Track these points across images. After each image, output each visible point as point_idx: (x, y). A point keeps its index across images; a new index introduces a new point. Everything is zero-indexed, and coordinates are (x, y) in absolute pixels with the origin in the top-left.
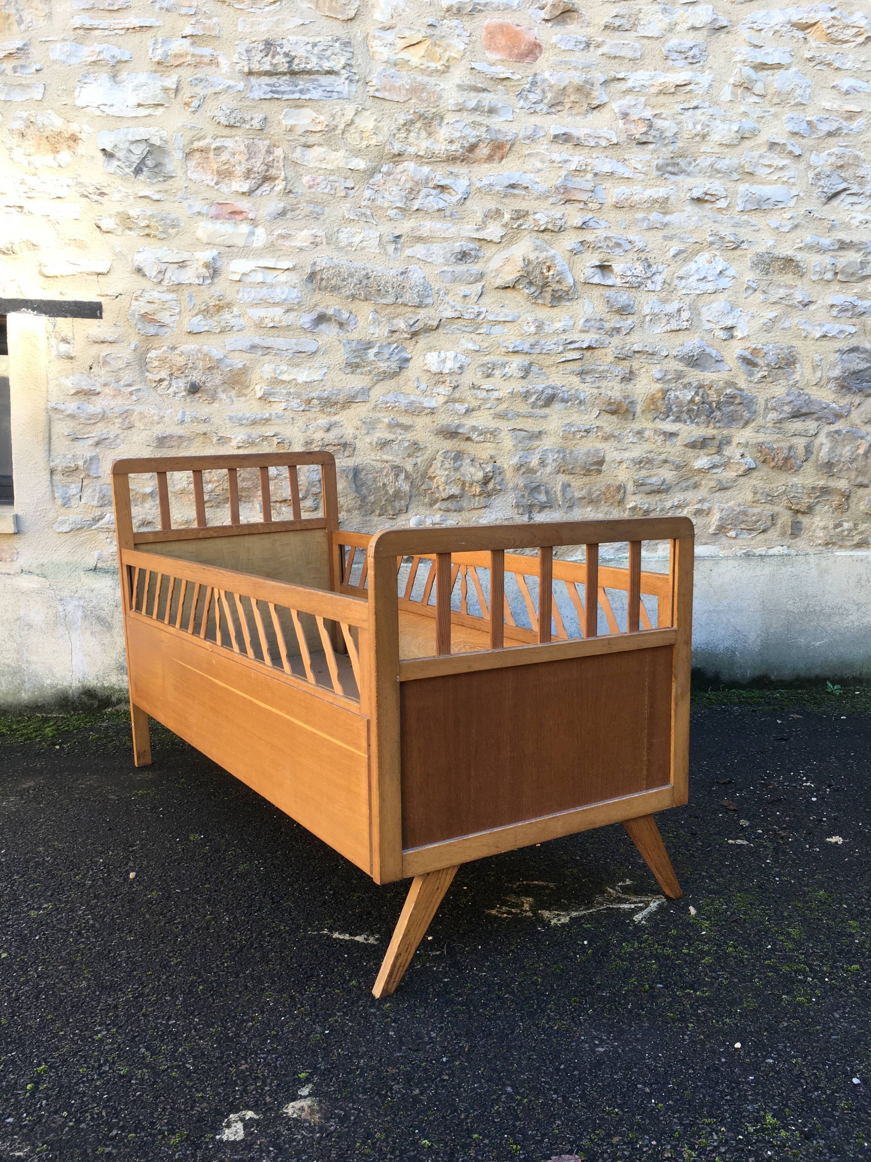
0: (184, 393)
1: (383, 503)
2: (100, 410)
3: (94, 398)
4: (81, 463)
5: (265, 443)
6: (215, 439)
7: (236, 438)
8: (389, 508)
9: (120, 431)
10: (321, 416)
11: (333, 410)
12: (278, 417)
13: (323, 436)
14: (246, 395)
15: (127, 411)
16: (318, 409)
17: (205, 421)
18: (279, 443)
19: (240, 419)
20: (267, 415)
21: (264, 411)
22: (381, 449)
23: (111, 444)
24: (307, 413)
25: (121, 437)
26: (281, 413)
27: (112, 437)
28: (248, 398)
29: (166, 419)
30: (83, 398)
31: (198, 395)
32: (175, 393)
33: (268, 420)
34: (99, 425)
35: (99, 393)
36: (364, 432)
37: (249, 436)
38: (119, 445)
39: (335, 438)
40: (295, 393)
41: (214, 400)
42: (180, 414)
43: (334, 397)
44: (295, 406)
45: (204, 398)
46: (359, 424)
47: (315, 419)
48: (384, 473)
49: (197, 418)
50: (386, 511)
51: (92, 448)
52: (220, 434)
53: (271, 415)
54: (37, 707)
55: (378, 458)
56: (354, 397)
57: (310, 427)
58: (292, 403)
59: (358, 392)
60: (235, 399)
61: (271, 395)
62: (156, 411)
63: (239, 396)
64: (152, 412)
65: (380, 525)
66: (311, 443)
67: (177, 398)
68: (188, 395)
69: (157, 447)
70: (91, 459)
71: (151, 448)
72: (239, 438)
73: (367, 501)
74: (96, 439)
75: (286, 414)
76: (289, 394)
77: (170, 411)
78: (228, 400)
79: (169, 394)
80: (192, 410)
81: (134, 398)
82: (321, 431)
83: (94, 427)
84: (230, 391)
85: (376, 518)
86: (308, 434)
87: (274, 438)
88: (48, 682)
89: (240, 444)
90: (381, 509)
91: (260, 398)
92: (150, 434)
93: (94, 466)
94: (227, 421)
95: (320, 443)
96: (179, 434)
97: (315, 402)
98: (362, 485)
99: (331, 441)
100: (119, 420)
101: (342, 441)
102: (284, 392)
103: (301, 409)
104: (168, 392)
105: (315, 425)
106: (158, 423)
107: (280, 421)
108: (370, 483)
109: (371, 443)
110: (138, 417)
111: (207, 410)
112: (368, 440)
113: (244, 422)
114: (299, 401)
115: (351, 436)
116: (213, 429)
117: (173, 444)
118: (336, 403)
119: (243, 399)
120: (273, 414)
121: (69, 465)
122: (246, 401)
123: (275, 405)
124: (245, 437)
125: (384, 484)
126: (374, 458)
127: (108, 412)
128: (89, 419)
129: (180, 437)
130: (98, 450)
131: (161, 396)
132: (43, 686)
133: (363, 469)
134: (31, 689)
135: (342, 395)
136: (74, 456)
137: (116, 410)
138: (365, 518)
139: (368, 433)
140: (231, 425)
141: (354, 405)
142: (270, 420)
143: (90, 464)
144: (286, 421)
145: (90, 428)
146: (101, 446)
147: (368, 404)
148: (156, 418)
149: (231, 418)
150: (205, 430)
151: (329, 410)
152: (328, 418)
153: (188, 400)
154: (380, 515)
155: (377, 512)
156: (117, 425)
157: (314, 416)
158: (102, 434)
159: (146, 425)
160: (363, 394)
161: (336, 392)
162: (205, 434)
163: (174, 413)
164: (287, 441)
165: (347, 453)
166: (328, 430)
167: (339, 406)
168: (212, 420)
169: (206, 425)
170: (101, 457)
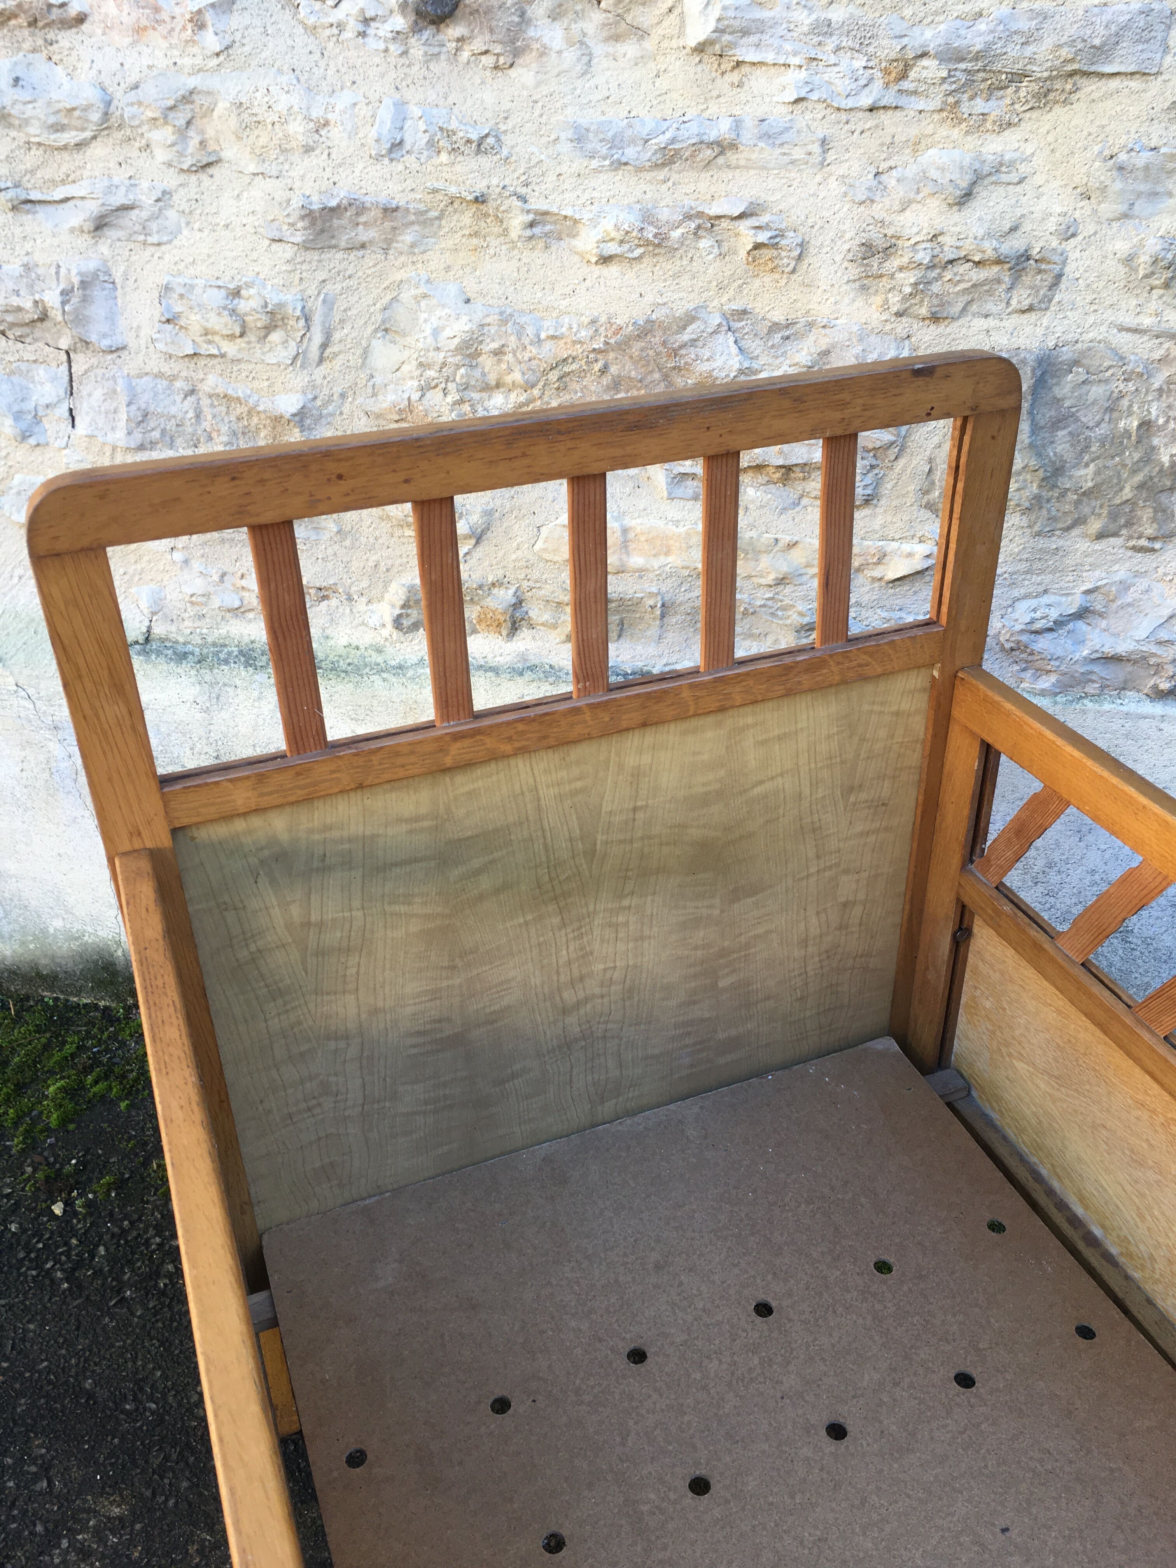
0: (400, 22)
1: (1127, 493)
2: (90, 95)
3: (65, 39)
4: (52, 298)
5: (705, 243)
6: (517, 222)
7: (594, 222)
8: (1146, 514)
9: (171, 180)
10: (943, 131)
11: (996, 108)
12: (766, 136)
13: (939, 223)
14: (641, 33)
15: (188, 98)
16: (936, 104)
17: (480, 146)
18: (757, 246)
19: (616, 142)
20: (722, 129)
21: (713, 109)
22: (1167, 286)
23: (145, 230)
24: (885, 117)
25: (180, 199)
26: (779, 114)
27: (147, 200)
28: (649, 45)
29: (336, 134)
30: (28, 39)
31: (454, 31)
32: (367, 21)
33: (723, 147)
34: (98, 150)
35: (81, 19)
36: (1108, 209)
37: (648, 217)
38: (175, 233)
39: (989, 235)
40: (851, 28)
41: (517, 53)
42: (385, 114)
43: (1013, 50)
44: (843, 85)
45: (478, 45)
46: (1100, 172)
47: (916, 146)
48: (1157, 382)
49: (450, 134)
50: (1129, 524)
51: (84, 241)
52: (537, 204)
53: (738, 124)
54: (39, 975)
55: (1147, 321)
56: (1101, 51)
57: (890, 180)
58: (831, 74)
59: (1125, 27)
60: (599, 49)
61: (745, 32)
62: (295, 100)
63: (617, 38)
64: (283, 103)
65: (1093, 567)
66: (889, 250)
67: (373, 44)
68: (416, 29)
69: (306, 246)
70: (84, 285)
71: (288, 251)
72: (607, 225)
73: (1065, 483)
74: (92, 208)
75: (804, 118)
76: (823, 29)
77: (344, 99)
78: (571, 55)
79: (340, 26)
80: (432, 96)
81: (211, 41)
82: (935, 204)
83: (78, 157)
84: (579, 15)
85: (1083, 545)
86: (878, 211)
87: (743, 226)
88: (58, 923)
89: (612, 248)
90: (1113, 516)
91: (700, 49)
92: (281, 195)
93: (97, 310)
94: (565, 147)
95: (924, 257)
96: (382, 199)
97: (930, 69)
98: (1057, 424)
99: (968, 246)
100: (162, 135)
101: (1014, 245)
102: (804, 19)
103: (866, 100)
104: (339, 15)
105: (911, 171)
106: (308, 149)
107: (769, 154)
108: (1088, 418)
109: (1129, 261)
110: (233, 122)
111: (488, 97)
112: (1122, 247)
113: (630, 153)
114: (860, 62)
115: (1051, 225)
116: (512, 180)
117: (364, 235)
118: (1018, 77)
119: (629, 49)
120: (749, 123)
121: (15, 301)
122: (640, 61)
123: (758, 81)
124: (630, 220)
125: (1146, 425)
126: (1129, 320)
127: (121, 99)
128: (58, 128)
129: (389, 211)
130: (104, 248)
131: (312, 30)
132: (44, 931)
133: (1076, 363)
134: (17, 936)
135: (1048, 42)
136: (27, 267)
137: (149, 92)
138: (1042, 543)
139: (1125, 216)
140: (580, 163)
141: (1091, 88)
142: (733, 146)
143: (85, 299)
144: (798, 153)
145: (66, 163)
146: (112, 234)
147: (1155, 85)
148: (297, 129)
149: (580, 138)
150: (480, 186)
151: (979, 105)
152: (972, 142)
153: (417, 48)
154: (1101, 536)
155: (1095, 526)
156: (161, 155)
157: (913, 132)
158: (110, 189)
159: (261, 158)
160: (1144, 37)
161: (1024, 24)
162: (480, 200)
163: (363, 111)
164: (790, 240)
165: (1021, 297)
166: (966, 197)
167: (1026, 88)
168: (508, 140)
169: (485, 162)
170: (118, 276)
